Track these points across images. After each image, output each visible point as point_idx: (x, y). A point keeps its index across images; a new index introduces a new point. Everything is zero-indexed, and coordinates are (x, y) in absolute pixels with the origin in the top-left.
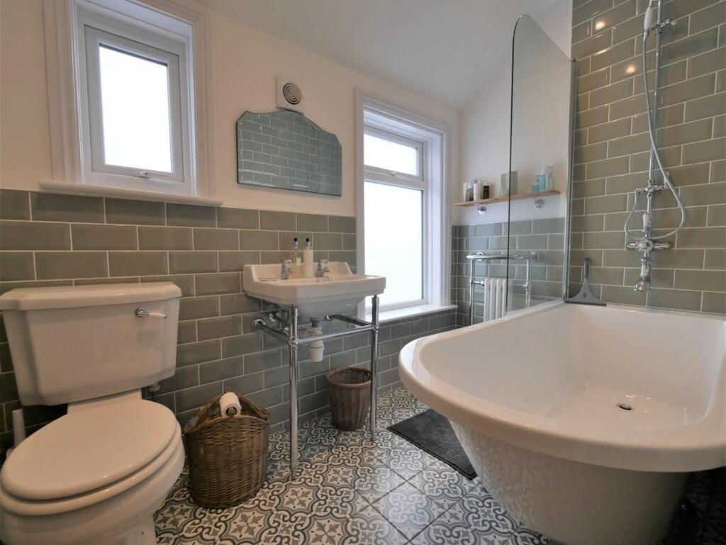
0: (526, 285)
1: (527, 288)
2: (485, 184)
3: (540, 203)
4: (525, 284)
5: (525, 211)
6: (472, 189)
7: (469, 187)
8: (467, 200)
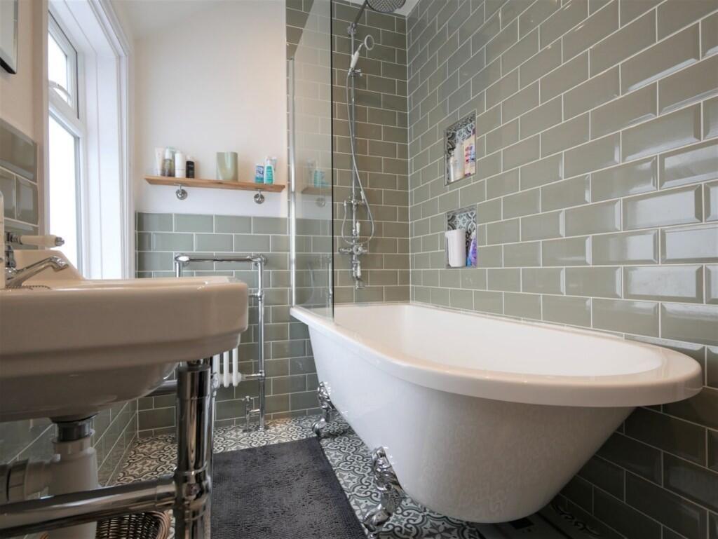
0: (259, 294)
1: (261, 297)
2: (189, 159)
3: (260, 199)
4: (257, 292)
5: (239, 204)
6: (172, 161)
7: (168, 156)
8: (163, 174)
